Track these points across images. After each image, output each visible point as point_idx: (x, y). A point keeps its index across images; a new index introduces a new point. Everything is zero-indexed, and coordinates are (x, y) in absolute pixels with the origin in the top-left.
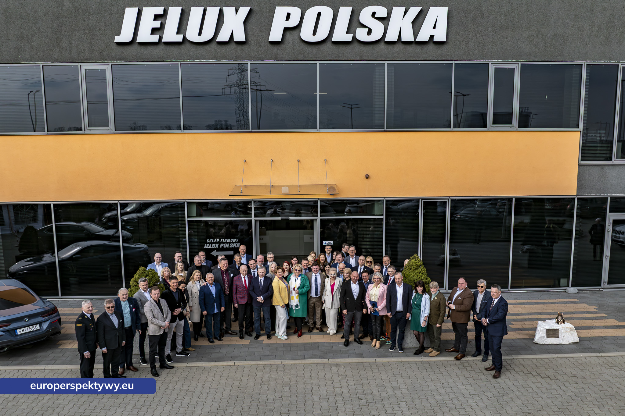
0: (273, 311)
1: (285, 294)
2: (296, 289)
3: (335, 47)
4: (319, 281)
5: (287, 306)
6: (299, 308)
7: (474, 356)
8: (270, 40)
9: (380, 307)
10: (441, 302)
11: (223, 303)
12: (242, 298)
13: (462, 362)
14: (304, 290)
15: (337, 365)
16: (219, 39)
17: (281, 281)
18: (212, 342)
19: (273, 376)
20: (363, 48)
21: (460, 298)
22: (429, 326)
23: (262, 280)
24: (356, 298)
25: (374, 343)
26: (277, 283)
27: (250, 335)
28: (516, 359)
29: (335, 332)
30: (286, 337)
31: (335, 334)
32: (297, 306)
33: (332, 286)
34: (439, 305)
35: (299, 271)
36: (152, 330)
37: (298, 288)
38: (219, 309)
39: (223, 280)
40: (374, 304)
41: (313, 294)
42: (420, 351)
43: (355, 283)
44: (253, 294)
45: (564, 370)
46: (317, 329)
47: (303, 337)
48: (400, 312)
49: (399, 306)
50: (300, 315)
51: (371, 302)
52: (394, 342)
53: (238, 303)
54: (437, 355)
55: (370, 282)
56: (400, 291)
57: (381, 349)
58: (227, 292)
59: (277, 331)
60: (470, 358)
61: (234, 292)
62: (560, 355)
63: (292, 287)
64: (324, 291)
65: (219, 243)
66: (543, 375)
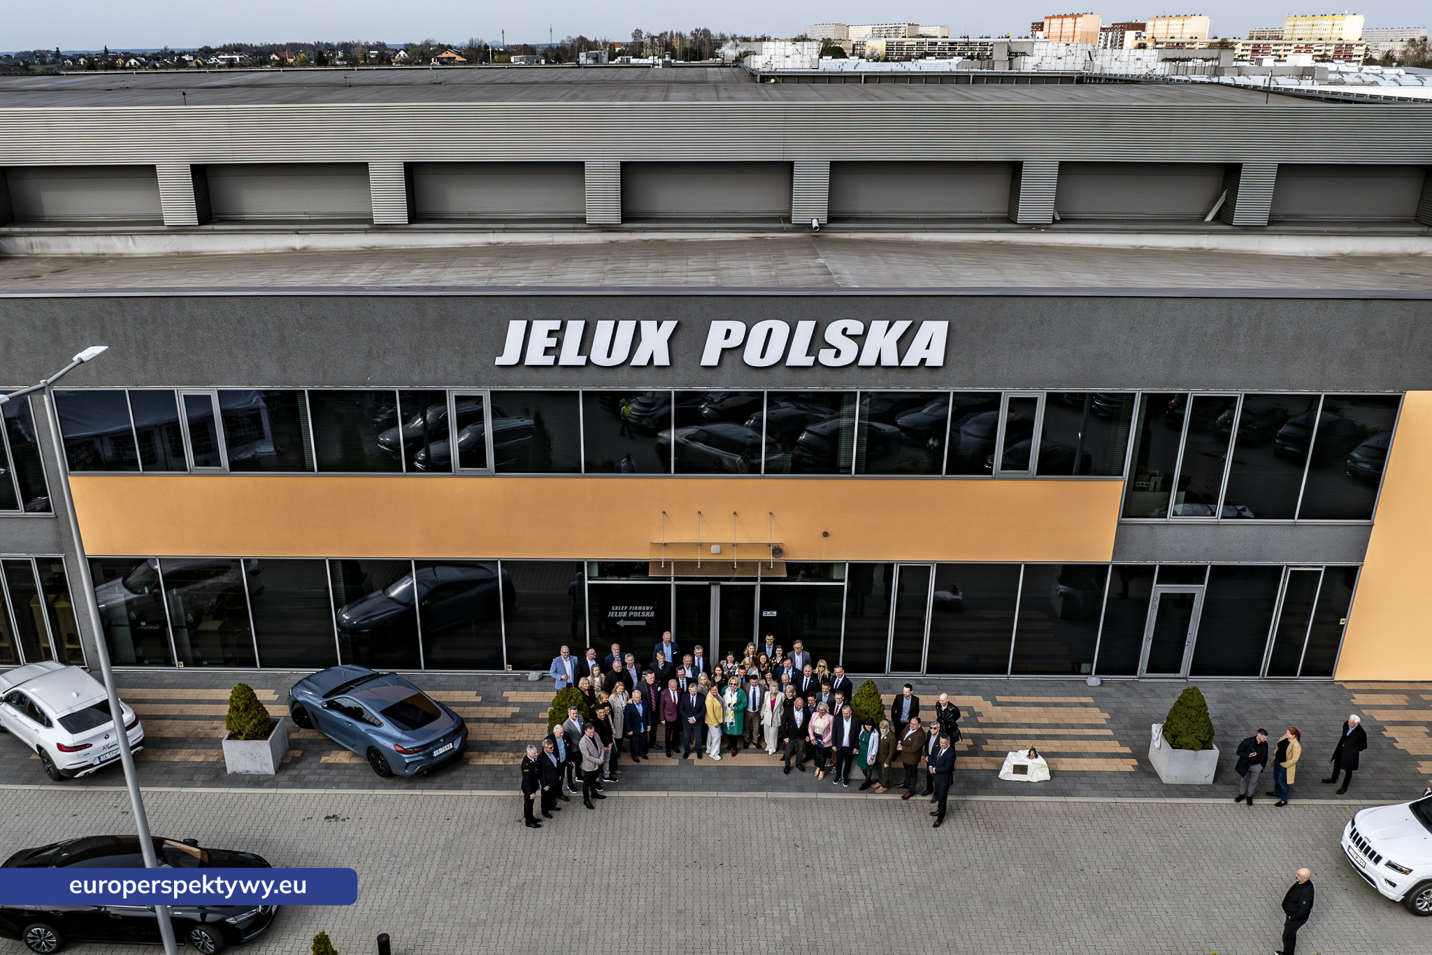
0: (705, 729)
1: (719, 713)
2: (732, 705)
3: (789, 372)
4: (758, 695)
5: (722, 726)
6: (734, 725)
7: (924, 795)
8: (703, 363)
9: (825, 740)
10: (891, 743)
11: (650, 721)
12: (670, 715)
13: (909, 802)
14: (741, 707)
15: (776, 801)
16: (634, 362)
17: (715, 699)
18: (638, 761)
19: (710, 813)
20: (827, 372)
21: (910, 739)
22: (878, 764)
23: (694, 699)
24: (799, 726)
25: (817, 772)
26: (710, 700)
27: (678, 751)
28: (969, 801)
29: (775, 751)
30: (719, 757)
31: (774, 753)
32: (732, 723)
33: (773, 703)
34: (889, 745)
35: (735, 684)
36: (587, 766)
37: (734, 705)
38: (645, 728)
39: (650, 695)
40: (818, 737)
41: (750, 709)
42: (866, 786)
43: (798, 710)
44: (684, 714)
45: (1015, 819)
46: (754, 744)
47: (738, 755)
48: (846, 747)
49: (846, 741)
50: (735, 733)
51: (815, 734)
52: (839, 774)
53: (665, 719)
54: (884, 792)
55: (815, 711)
56: (847, 726)
57: (825, 780)
58: (654, 708)
59: (708, 747)
60: (919, 798)
61: (662, 708)
62: (1019, 798)
63: (727, 703)
64: (764, 705)
65: (628, 611)
66: (989, 825)
